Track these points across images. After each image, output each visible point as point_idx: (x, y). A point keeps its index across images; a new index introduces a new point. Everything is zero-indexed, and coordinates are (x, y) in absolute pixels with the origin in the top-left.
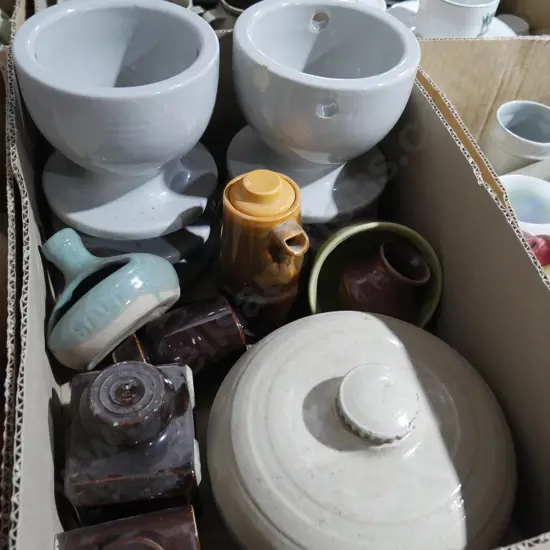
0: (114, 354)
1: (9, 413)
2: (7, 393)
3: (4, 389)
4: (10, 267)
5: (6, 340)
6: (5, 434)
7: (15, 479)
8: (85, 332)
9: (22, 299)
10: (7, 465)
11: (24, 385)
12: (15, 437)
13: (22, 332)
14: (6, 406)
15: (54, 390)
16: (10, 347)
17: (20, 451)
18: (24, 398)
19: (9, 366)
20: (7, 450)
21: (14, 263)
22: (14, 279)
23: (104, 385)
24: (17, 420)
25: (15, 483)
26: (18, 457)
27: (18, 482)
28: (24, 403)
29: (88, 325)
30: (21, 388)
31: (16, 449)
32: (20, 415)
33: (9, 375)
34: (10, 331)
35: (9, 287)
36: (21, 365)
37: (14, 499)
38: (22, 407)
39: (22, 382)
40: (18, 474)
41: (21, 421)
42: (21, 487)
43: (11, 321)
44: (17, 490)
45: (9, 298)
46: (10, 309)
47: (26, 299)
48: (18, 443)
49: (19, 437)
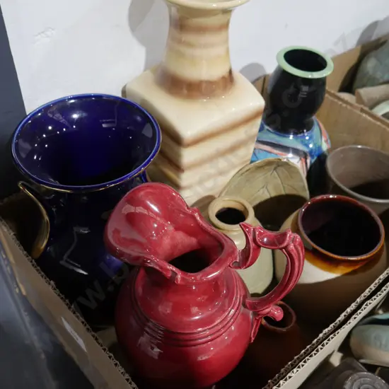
0: (379, 369)
1: (313, 345)
2: (321, 335)
3: (321, 332)
4: (377, 281)
5: (343, 312)
6: (303, 351)
7: (289, 375)
8: (378, 344)
9: (369, 301)
10: (292, 365)
11: (332, 341)
12: (307, 358)
13: (353, 317)
14: (316, 340)
15: (333, 352)
16: (342, 317)
17: (303, 366)
18: (326, 346)
19: (333, 324)
20: (298, 358)
21: (381, 281)
22: (374, 289)
23: (362, 379)
24: (314, 352)
25: (288, 376)
26: (299, 367)
27: (290, 377)
28: (324, 348)
29: (384, 342)
30: (329, 340)
31: (302, 363)
32: (317, 351)
33: (329, 328)
34: (349, 310)
35: (368, 290)
36: (339, 331)
37: (281, 382)
38: (321, 349)
39: (332, 338)
40: (293, 375)
41: (315, 354)
42: (289, 381)
43: (353, 306)
44: (286, 380)
45: (362, 295)
46: (358, 300)
47: (370, 303)
48: (305, 362)
49: (308, 359)
